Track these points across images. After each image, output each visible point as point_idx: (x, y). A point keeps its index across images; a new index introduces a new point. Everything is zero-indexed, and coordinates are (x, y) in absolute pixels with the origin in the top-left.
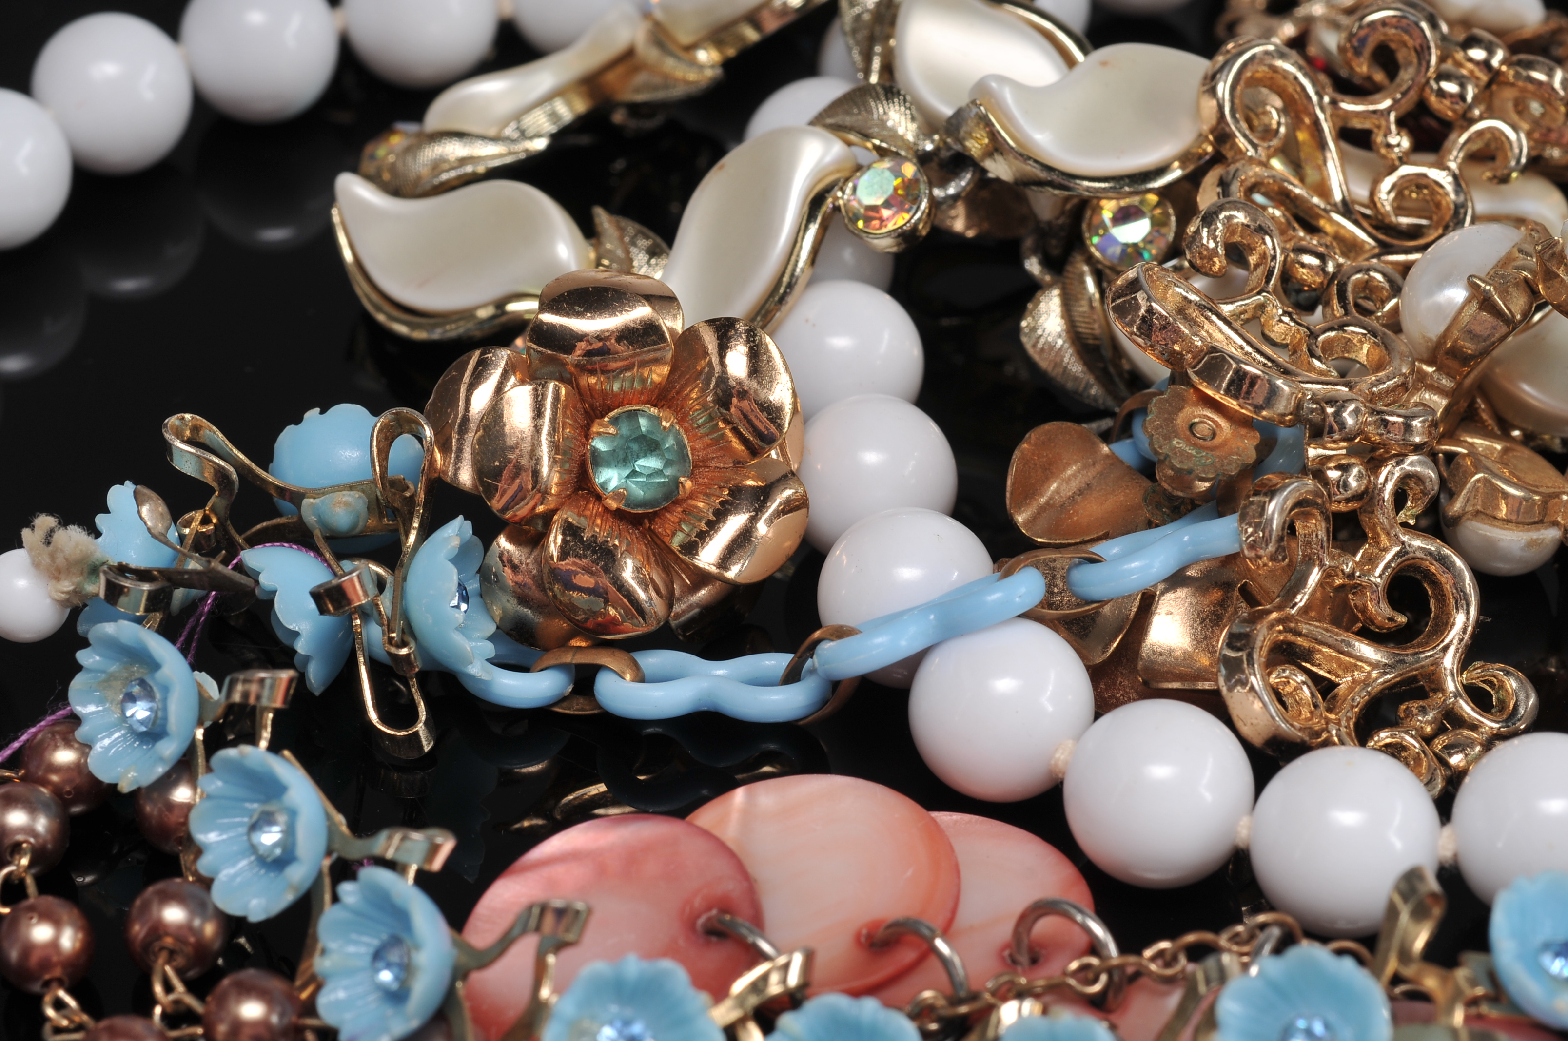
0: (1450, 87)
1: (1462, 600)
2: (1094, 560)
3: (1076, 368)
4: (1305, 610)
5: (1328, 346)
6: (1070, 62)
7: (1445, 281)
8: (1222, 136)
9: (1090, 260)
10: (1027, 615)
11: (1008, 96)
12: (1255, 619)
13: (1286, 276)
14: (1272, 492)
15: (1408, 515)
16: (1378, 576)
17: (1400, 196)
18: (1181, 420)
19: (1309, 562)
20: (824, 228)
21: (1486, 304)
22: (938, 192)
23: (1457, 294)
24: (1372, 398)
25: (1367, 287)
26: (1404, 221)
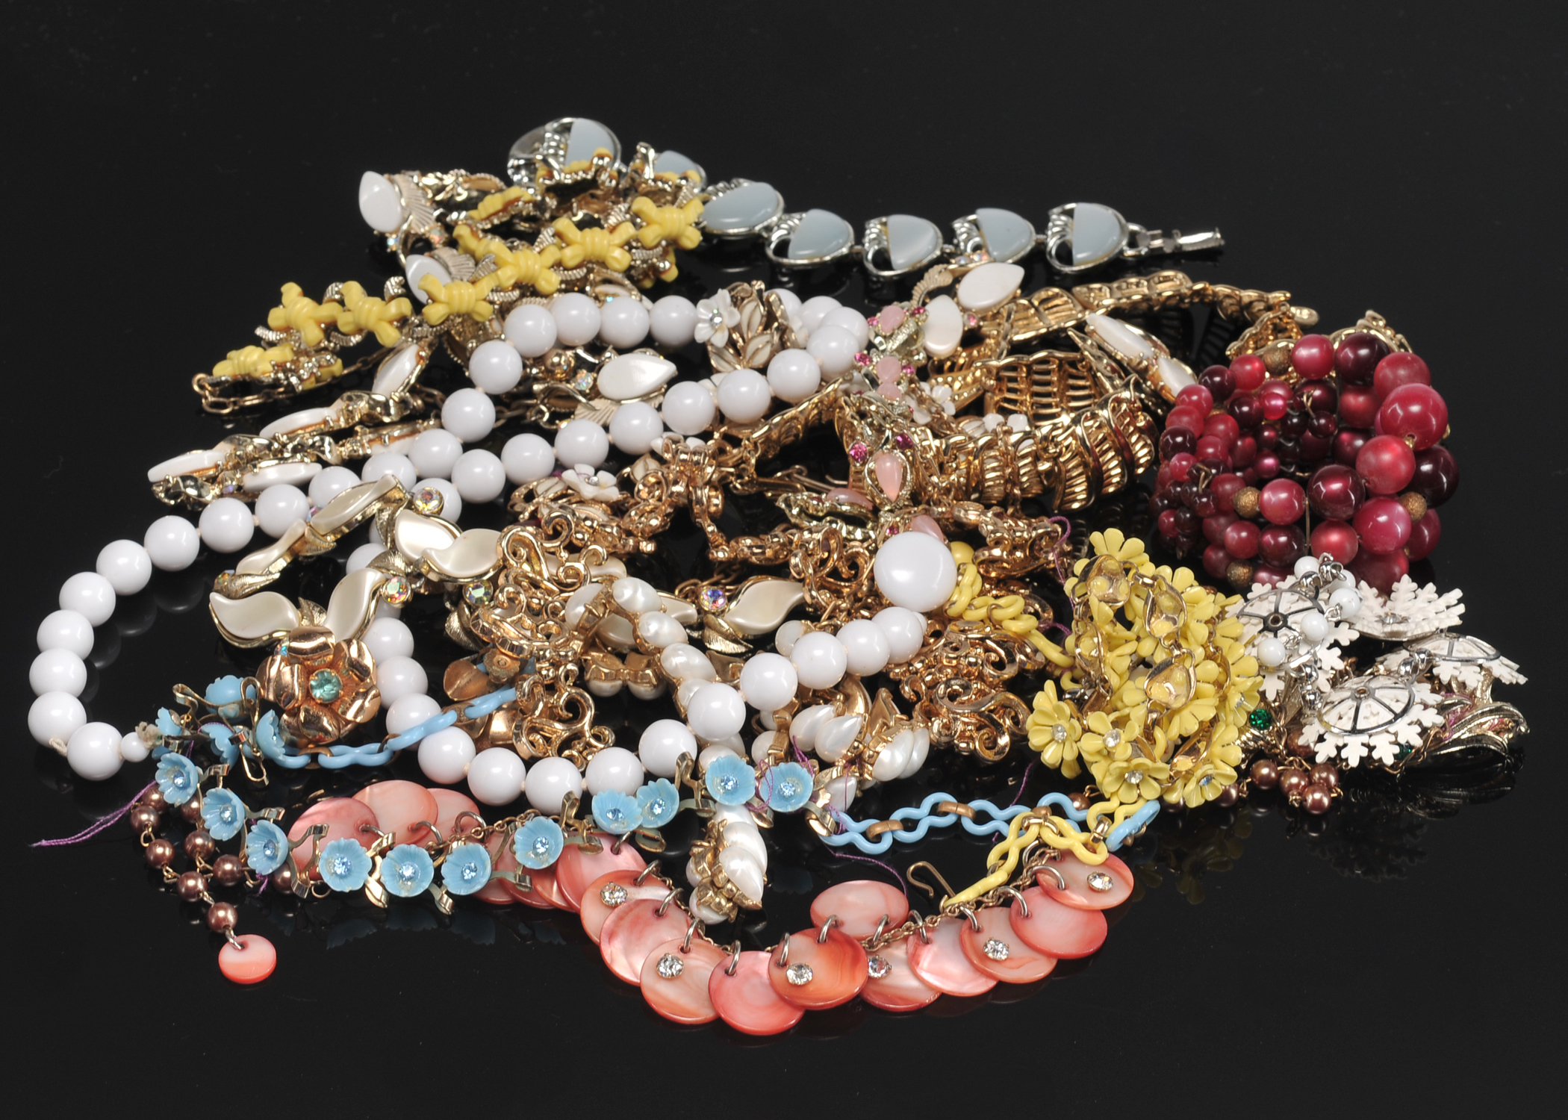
0: (579, 536)
1: (589, 707)
2: (472, 706)
3: (465, 639)
4: (540, 715)
5: (542, 629)
6: (455, 537)
7: (577, 605)
8: (505, 559)
9: (466, 603)
10: (452, 725)
11: (433, 554)
12: (523, 720)
13: (528, 606)
14: (525, 680)
15: (570, 682)
16: (562, 702)
17: (566, 573)
18: (495, 660)
19: (539, 701)
20: (377, 601)
21: (591, 612)
22: (413, 586)
23: (581, 609)
24: (556, 647)
25: (555, 607)
26: (569, 581)
